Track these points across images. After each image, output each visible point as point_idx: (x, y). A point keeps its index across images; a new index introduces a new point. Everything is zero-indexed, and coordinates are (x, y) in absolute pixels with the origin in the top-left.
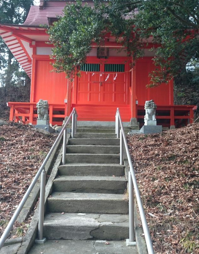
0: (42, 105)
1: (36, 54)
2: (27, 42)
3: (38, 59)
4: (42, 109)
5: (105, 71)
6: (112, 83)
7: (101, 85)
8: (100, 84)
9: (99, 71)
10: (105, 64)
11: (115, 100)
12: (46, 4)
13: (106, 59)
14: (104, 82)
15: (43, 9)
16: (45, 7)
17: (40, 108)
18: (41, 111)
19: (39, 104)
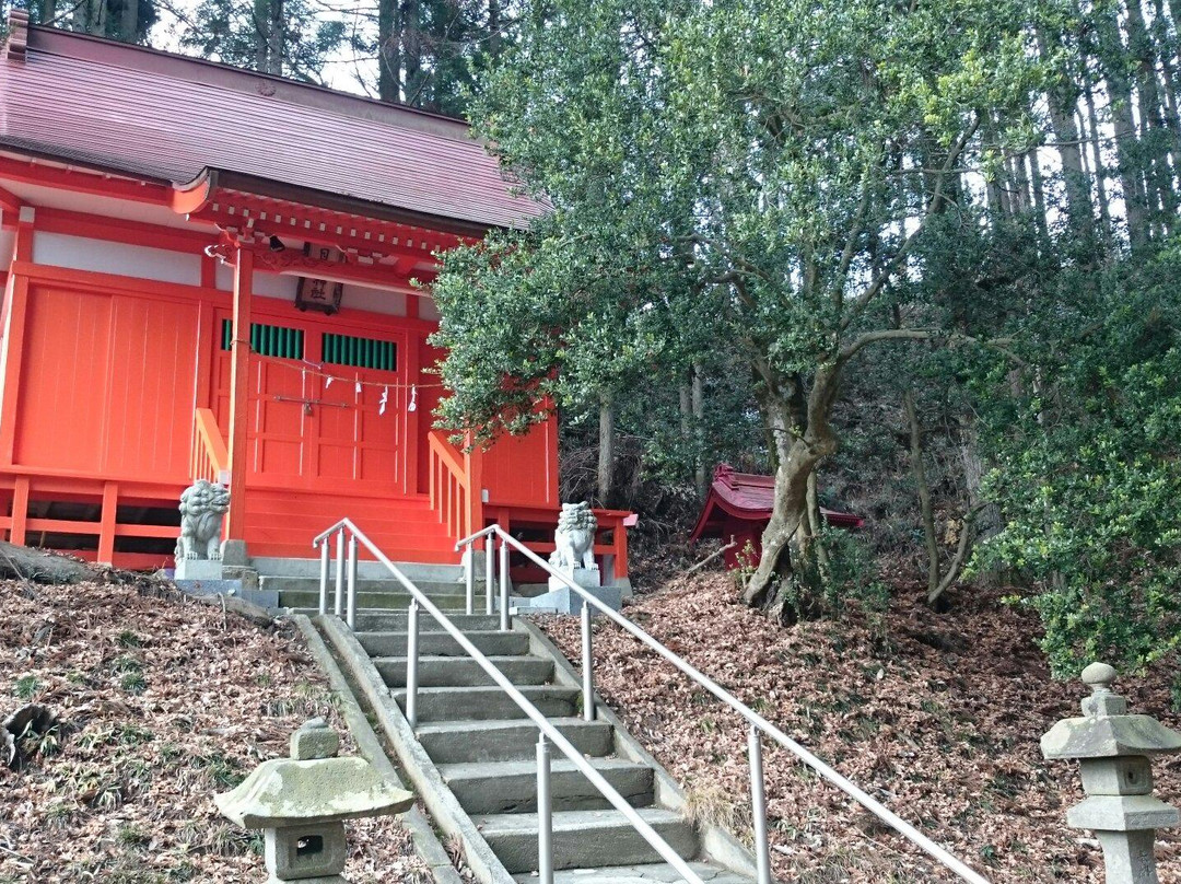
0: (207, 502)
1: (31, 260)
3: (40, 282)
4: (206, 515)
5: (323, 359)
6: (350, 408)
7: (310, 414)
8: (303, 408)
9: (301, 357)
10: (324, 335)
11: (362, 474)
12: (30, 39)
13: (328, 314)
14: (322, 402)
15: (23, 59)
16: (29, 50)
17: (199, 513)
18: (202, 527)
19: (196, 499)
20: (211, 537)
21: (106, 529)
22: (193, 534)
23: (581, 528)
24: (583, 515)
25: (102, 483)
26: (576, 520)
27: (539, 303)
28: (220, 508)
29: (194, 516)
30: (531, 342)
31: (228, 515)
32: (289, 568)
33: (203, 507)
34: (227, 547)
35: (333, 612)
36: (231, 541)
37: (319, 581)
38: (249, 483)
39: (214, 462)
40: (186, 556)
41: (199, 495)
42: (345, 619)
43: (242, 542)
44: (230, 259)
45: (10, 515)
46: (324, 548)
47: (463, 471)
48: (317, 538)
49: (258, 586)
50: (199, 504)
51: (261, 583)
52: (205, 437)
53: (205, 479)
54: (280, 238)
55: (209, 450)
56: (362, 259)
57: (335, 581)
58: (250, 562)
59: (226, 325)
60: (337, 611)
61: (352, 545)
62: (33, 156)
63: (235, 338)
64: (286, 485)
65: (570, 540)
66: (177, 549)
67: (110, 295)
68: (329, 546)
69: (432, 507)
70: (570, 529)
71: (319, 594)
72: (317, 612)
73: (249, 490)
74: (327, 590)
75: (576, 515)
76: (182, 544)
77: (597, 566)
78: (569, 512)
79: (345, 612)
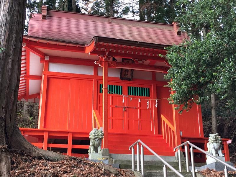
0: (97, 135)
1: (48, 71)
2: (38, 55)
3: (50, 76)
4: (97, 140)
5: (128, 94)
7: (125, 111)
8: (123, 109)
9: (122, 94)
10: (128, 87)
11: (141, 129)
12: (48, 13)
13: (129, 81)
14: (128, 107)
15: (46, 18)
16: (47, 16)
17: (95, 138)
18: (96, 143)
19: (94, 134)
20: (99, 146)
21: (69, 146)
22: (93, 145)
23: (217, 142)
24: (217, 138)
25: (68, 133)
26: (215, 139)
27: (206, 57)
28: (101, 137)
29: (94, 140)
30: (203, 71)
31: (103, 139)
32: (122, 157)
33: (96, 137)
34: (103, 150)
35: (137, 170)
36: (104, 149)
37: (132, 161)
38: (109, 132)
39: (99, 125)
40: (91, 152)
41: (95, 133)
42: (141, 173)
43: (107, 149)
44: (101, 64)
45: (43, 143)
46: (133, 150)
47: (174, 126)
48: (130, 147)
49: (113, 163)
50: (95, 136)
51: (114, 162)
52: (96, 118)
53: (96, 128)
54: (115, 58)
55: (97, 122)
56: (139, 62)
57: (137, 161)
58: (110, 155)
59: (101, 86)
60: (138, 170)
61: (142, 148)
62: (48, 41)
63: (103, 87)
64: (120, 132)
65: (213, 146)
66: (89, 150)
67: (69, 79)
68: (134, 149)
69: (164, 138)
70: (213, 143)
71: (132, 165)
72: (132, 170)
73: (109, 134)
74: (134, 164)
75: (215, 138)
76: (90, 149)
77: (223, 155)
78: (212, 137)
79: (141, 171)
